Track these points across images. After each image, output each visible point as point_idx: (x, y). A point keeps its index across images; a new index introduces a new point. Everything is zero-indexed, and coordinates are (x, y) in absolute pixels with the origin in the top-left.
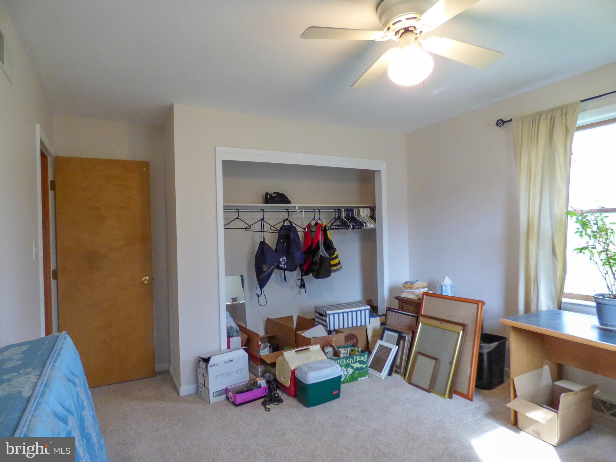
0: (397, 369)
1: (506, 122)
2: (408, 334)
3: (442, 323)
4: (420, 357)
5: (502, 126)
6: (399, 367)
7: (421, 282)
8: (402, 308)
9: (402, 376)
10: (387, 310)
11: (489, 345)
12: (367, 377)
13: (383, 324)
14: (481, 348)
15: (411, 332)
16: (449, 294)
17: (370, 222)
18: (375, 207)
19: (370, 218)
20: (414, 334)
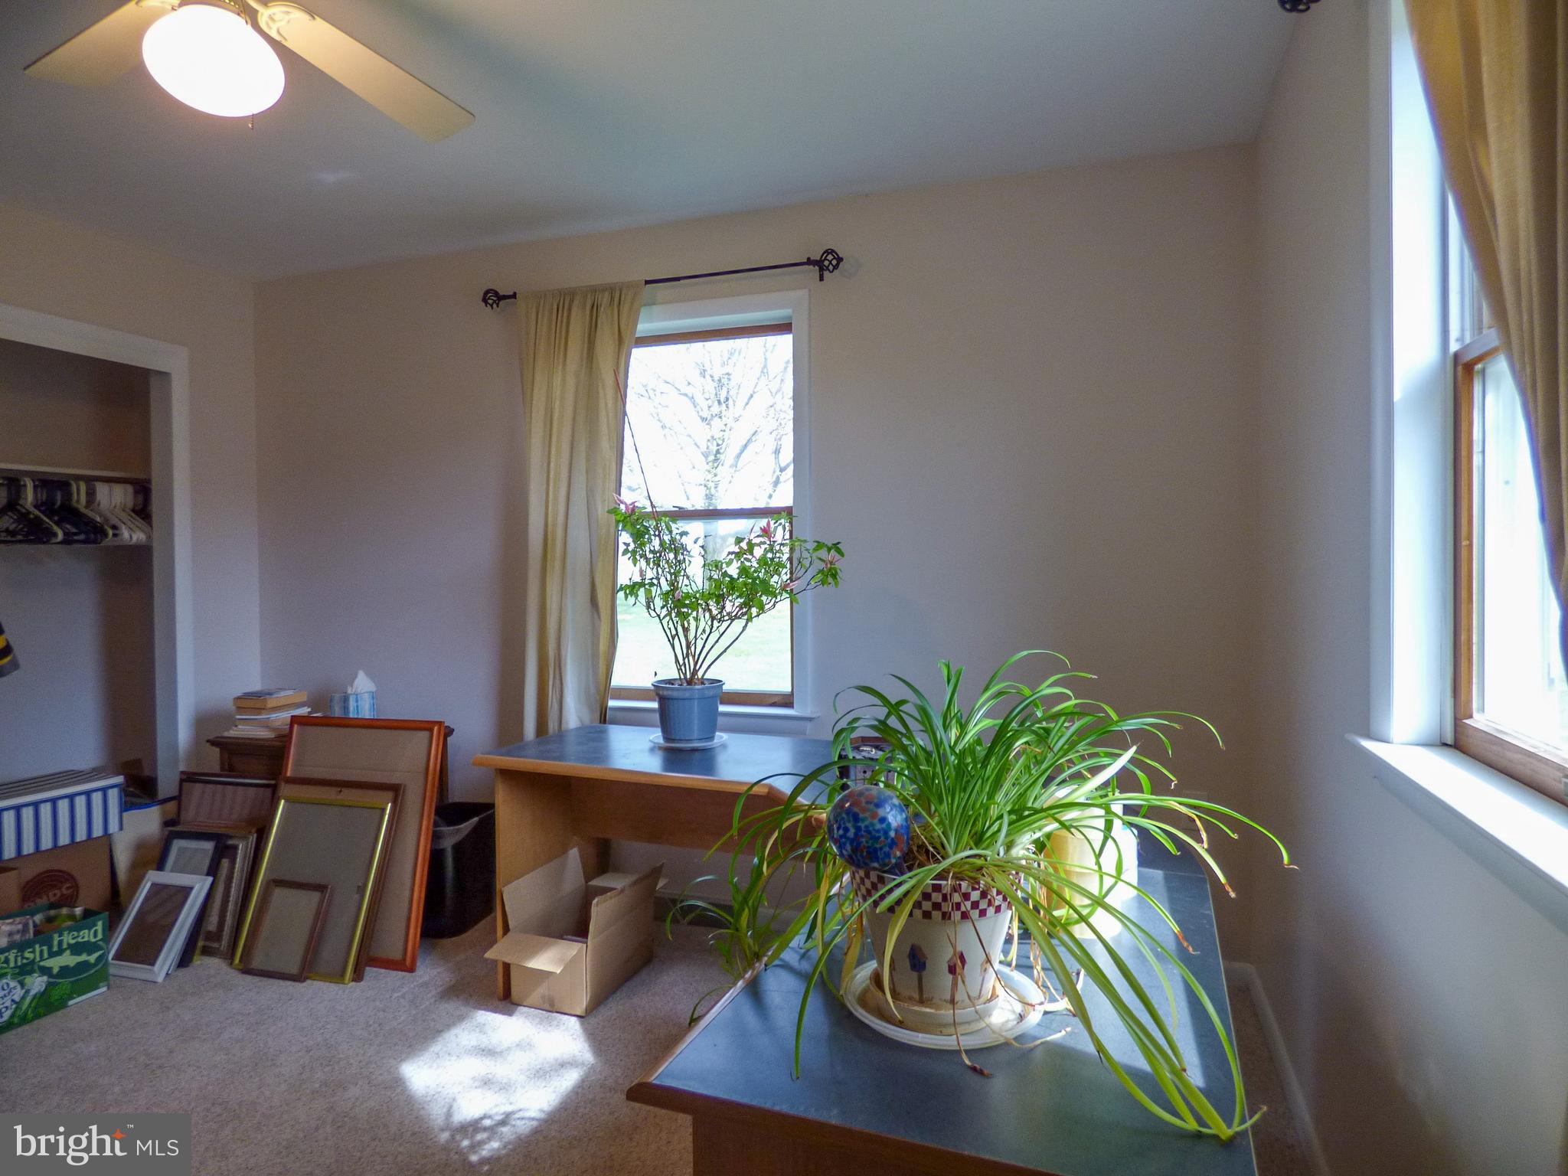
0: (208, 943)
1: (505, 297)
2: (245, 838)
3: (340, 791)
4: (278, 893)
5: (495, 306)
6: (217, 936)
7: (291, 692)
8: (229, 768)
9: (225, 959)
10: (182, 781)
11: (457, 827)
12: (104, 989)
13: (167, 823)
14: (436, 837)
15: (254, 830)
16: (366, 713)
17: (132, 526)
18: (149, 481)
19: (133, 514)
20: (262, 834)
